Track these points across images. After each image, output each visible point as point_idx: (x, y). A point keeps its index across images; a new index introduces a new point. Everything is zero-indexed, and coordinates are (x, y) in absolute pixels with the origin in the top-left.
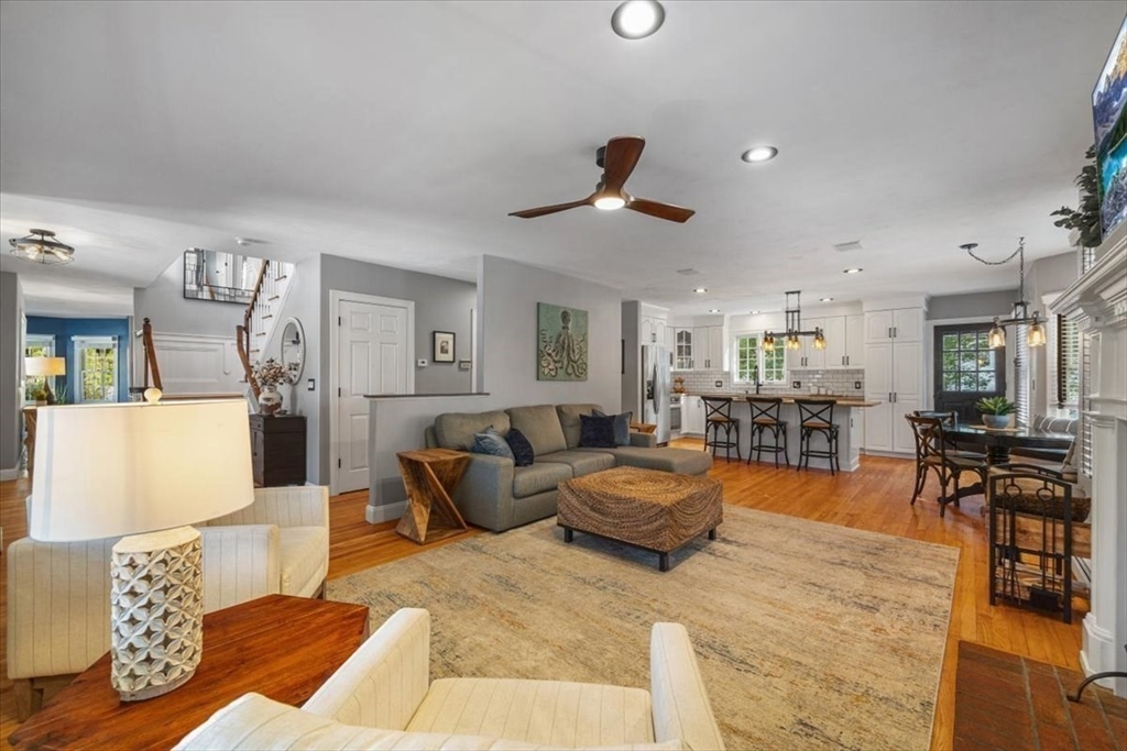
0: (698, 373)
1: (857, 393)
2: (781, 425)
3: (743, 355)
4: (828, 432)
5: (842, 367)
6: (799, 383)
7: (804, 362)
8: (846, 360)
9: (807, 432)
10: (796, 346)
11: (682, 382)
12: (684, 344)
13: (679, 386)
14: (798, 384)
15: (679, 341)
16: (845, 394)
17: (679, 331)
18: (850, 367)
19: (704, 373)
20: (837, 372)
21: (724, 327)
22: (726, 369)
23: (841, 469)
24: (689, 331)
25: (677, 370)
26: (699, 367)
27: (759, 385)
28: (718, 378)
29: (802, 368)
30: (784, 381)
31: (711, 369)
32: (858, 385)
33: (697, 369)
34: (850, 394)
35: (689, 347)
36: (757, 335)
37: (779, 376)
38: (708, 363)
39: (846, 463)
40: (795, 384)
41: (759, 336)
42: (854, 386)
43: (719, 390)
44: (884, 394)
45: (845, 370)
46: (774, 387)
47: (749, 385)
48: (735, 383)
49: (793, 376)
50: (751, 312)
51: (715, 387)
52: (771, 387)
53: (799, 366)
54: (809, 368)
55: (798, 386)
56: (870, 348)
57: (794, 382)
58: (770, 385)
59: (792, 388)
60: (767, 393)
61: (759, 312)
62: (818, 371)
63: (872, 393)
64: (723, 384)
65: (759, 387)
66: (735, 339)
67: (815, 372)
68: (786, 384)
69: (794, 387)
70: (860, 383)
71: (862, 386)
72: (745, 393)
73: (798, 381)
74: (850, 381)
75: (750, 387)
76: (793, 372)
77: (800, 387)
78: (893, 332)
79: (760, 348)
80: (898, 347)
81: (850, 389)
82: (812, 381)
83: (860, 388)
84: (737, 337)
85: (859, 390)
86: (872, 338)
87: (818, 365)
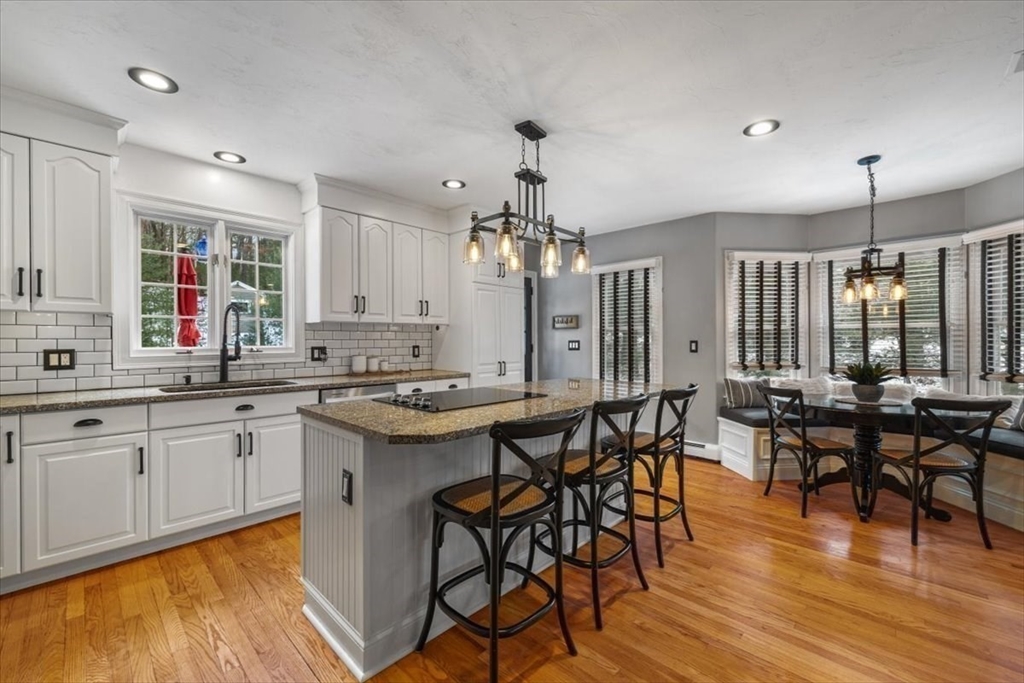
1: (416, 364)
6: (323, 350)
7: (360, 305)
8: (424, 307)
14: (320, 354)
16: (403, 367)
18: (428, 320)
21: (113, 163)
28: (56, 336)
29: (354, 318)
30: (289, 346)
31: (46, 303)
32: (417, 351)
34: (408, 367)
36: (213, 223)
40: (316, 352)
41: (220, 228)
42: (411, 352)
43: (64, 380)
44: (493, 364)
45: (420, 325)
46: (264, 362)
47: (190, 359)
48: (132, 356)
49: (310, 334)
50: (217, 155)
51: (40, 371)
52: (258, 362)
53: (347, 313)
54: (366, 318)
55: (322, 356)
56: (479, 289)
57: (313, 349)
58: (253, 358)
59: (309, 362)
60: (246, 376)
61: (243, 160)
62: (341, 324)
63: (482, 364)
64: (80, 358)
65: (230, 363)
66: (131, 213)
67: (373, 326)
68: (293, 352)
69: (313, 359)
70: (418, 347)
71: (421, 353)
72: (184, 382)
73: (320, 345)
74: (409, 343)
75: (191, 364)
76: (311, 326)
77: (325, 359)
78: (501, 270)
79: (221, 259)
80: (505, 293)
81: (406, 359)
82: (348, 345)
83: (418, 356)
84: (136, 214)
85: (418, 359)
86: (481, 275)
87: (383, 315)
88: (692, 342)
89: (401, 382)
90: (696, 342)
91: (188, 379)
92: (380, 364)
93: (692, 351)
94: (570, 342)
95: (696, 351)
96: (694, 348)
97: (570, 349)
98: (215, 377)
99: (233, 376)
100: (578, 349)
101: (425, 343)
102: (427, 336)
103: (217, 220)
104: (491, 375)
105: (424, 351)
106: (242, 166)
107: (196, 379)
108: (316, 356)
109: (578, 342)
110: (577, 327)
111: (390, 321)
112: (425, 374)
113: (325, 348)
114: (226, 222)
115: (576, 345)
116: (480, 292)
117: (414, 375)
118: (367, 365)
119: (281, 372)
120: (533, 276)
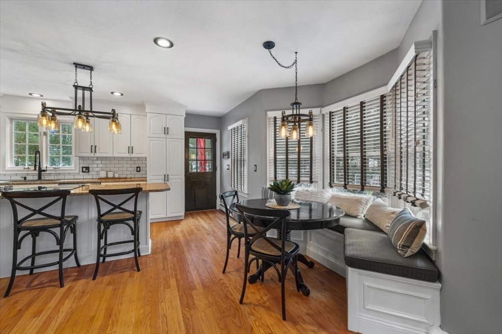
1: (138, 175)
2: (69, 223)
3: (20, 139)
4: (132, 223)
5: (127, 155)
6: (88, 168)
7: (94, 149)
8: (131, 150)
9: (104, 224)
10: (87, 128)
16: (129, 176)
18: (134, 155)
20: (123, 158)
23: (142, 254)
27: (40, 171)
29: (93, 155)
30: (72, 166)
32: (138, 169)
34: (133, 176)
37: (67, 161)
39: (145, 246)
40: (84, 169)
42: (136, 170)
44: (161, 175)
45: (129, 157)
46: (59, 172)
47: (28, 171)
48: (6, 169)
49: (81, 162)
50: (31, 94)
52: (57, 172)
53: (88, 153)
54: (98, 155)
55: (87, 171)
56: (150, 140)
57: (83, 168)
58: (55, 171)
59: (81, 173)
60: (52, 178)
62: (106, 157)
63: (152, 176)
65: (42, 172)
68: (73, 168)
69: (83, 172)
70: (140, 167)
71: (141, 170)
72: (23, 179)
73: (87, 166)
74: (133, 166)
75: (29, 173)
76: (81, 158)
77: (89, 172)
78: (166, 131)
79: (42, 134)
80: (170, 141)
81: (132, 172)
82: (100, 166)
83: (140, 171)
84: (11, 119)
85: (139, 173)
86: (152, 134)
87: (107, 153)
88: (255, 166)
91: (25, 178)
92: (114, 175)
98: (36, 178)
99: (46, 177)
100: (229, 169)
101: (143, 165)
102: (145, 162)
104: (160, 181)
105: (143, 169)
106: (43, 97)
107: (28, 178)
108: (84, 170)
109: (229, 165)
110: (229, 157)
111: (112, 156)
113: (89, 167)
116: (151, 142)
117: (136, 179)
118: (107, 175)
119: (67, 177)
120: (217, 132)
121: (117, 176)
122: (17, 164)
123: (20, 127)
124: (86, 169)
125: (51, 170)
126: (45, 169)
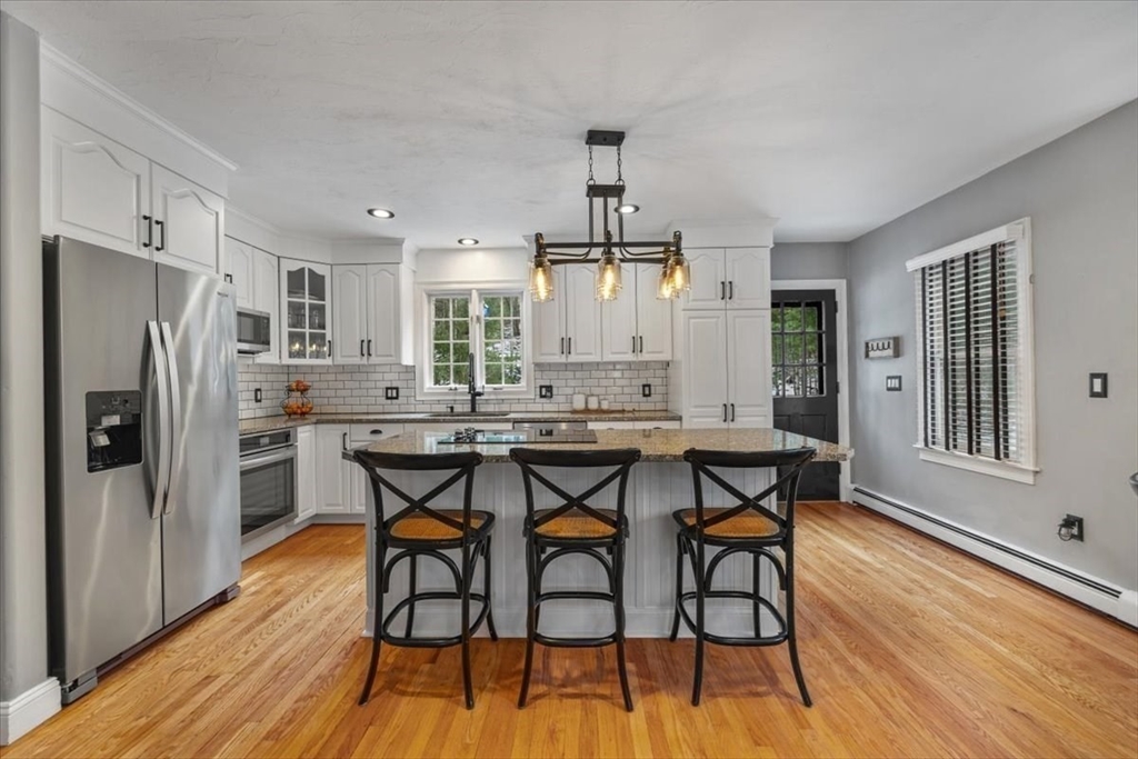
0: (343, 369)
1: (647, 404)
3: (441, 331)
5: (630, 357)
6: (549, 388)
7: (566, 345)
8: (637, 344)
11: (303, 390)
12: (307, 300)
13: (295, 400)
14: (547, 392)
15: (291, 292)
16: (628, 407)
17: (295, 266)
18: (643, 356)
19: (358, 369)
21: (402, 266)
22: (407, 360)
24: (319, 270)
25: (287, 361)
26: (346, 354)
27: (474, 394)
28: (391, 379)
29: (563, 359)
31: (374, 360)
32: (648, 390)
33: (340, 360)
34: (636, 407)
35: (321, 309)
36: (469, 292)
38: (366, 347)
40: (544, 390)
41: (475, 295)
42: (641, 391)
43: (393, 406)
44: (716, 406)
45: (634, 362)
46: (503, 397)
47: (456, 394)
48: (425, 391)
49: (539, 374)
50: (460, 241)
51: (383, 400)
52: (499, 397)
53: (555, 354)
54: (573, 358)
55: (549, 394)
56: (690, 318)
57: (541, 387)
58: (495, 394)
59: (538, 399)
60: (491, 409)
61: (477, 242)
63: (696, 407)
64: (401, 392)
65: (477, 398)
66: (425, 296)
67: (581, 365)
68: (526, 389)
69: (542, 396)
70: (649, 386)
71: (653, 391)
72: (449, 410)
73: (548, 384)
74: (634, 382)
75: (458, 398)
76: (539, 366)
77: (551, 397)
78: (727, 290)
79: (475, 319)
80: (735, 317)
81: (635, 398)
82: (572, 383)
83: (649, 395)
84: (429, 296)
85: (649, 398)
86: (694, 300)
87: (591, 354)
88: (1093, 376)
89: (591, 421)
90: (1104, 377)
91: (452, 408)
92: (599, 403)
93: (1094, 394)
94: (889, 378)
95: (1104, 394)
96: (1098, 387)
97: (889, 389)
98: (467, 408)
99: (481, 408)
100: (899, 389)
101: (659, 381)
102: (660, 373)
103: (471, 290)
104: (714, 420)
105: (657, 390)
106: (477, 246)
107: (458, 409)
108: (544, 393)
109: (900, 378)
110: (897, 354)
111: (599, 360)
112: (659, 414)
113: (551, 387)
114: (477, 290)
115: (895, 383)
116: (692, 321)
117: (642, 414)
118: (586, 403)
119: (515, 407)
120: (839, 286)
121: (605, 406)
122: (437, 382)
123: (441, 309)
124: (547, 391)
125: (490, 393)
126: (481, 390)
